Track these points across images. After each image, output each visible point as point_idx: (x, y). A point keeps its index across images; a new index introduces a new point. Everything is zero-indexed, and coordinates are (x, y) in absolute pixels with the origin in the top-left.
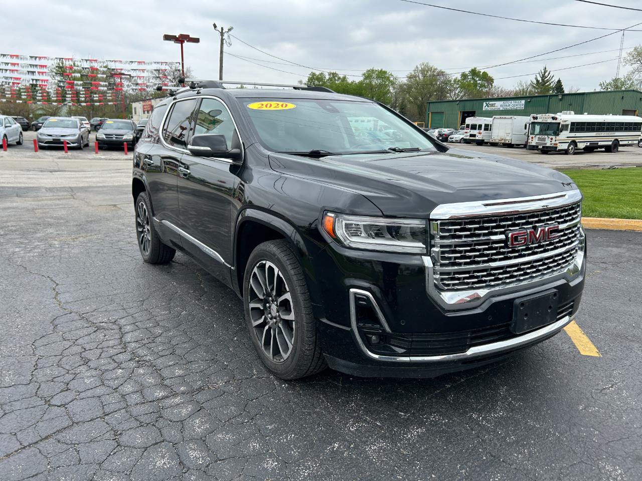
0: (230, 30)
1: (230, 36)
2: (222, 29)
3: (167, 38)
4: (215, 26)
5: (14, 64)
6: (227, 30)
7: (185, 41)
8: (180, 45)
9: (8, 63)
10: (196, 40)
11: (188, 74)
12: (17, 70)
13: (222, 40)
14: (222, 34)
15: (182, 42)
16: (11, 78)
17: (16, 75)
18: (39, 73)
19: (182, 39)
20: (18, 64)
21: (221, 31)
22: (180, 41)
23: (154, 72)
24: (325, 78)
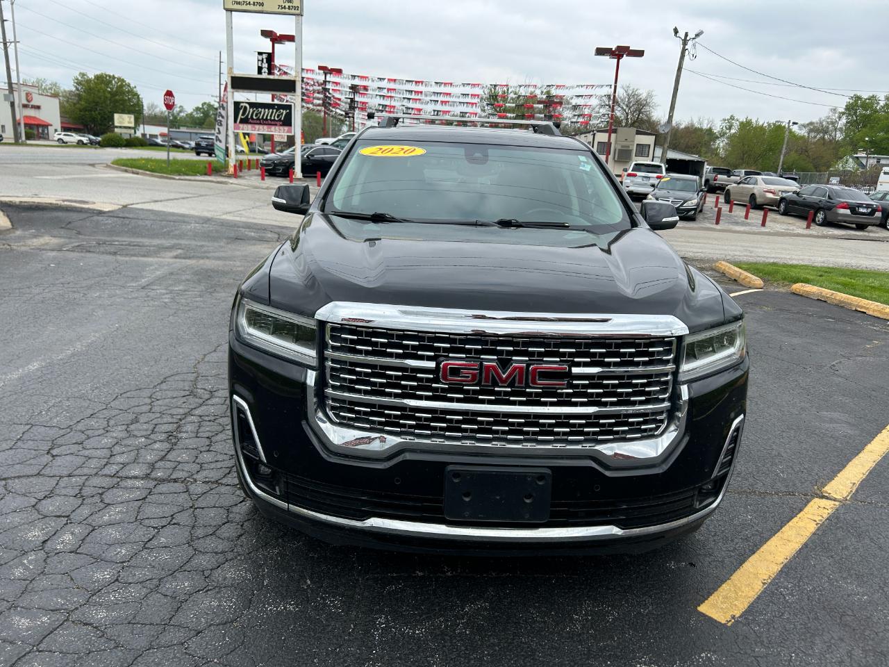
0: (697, 35)
1: (697, 44)
2: (686, 35)
3: (600, 52)
4: (676, 31)
5: (417, 92)
6: (694, 37)
7: (625, 56)
8: (616, 60)
9: (412, 91)
10: (639, 53)
11: (648, 101)
12: (420, 99)
13: (684, 50)
14: (685, 42)
15: (619, 57)
16: (412, 109)
17: (418, 106)
18: (442, 102)
19: (619, 53)
20: (421, 92)
21: (683, 38)
22: (616, 55)
23: (604, 98)
24: (878, 103)
